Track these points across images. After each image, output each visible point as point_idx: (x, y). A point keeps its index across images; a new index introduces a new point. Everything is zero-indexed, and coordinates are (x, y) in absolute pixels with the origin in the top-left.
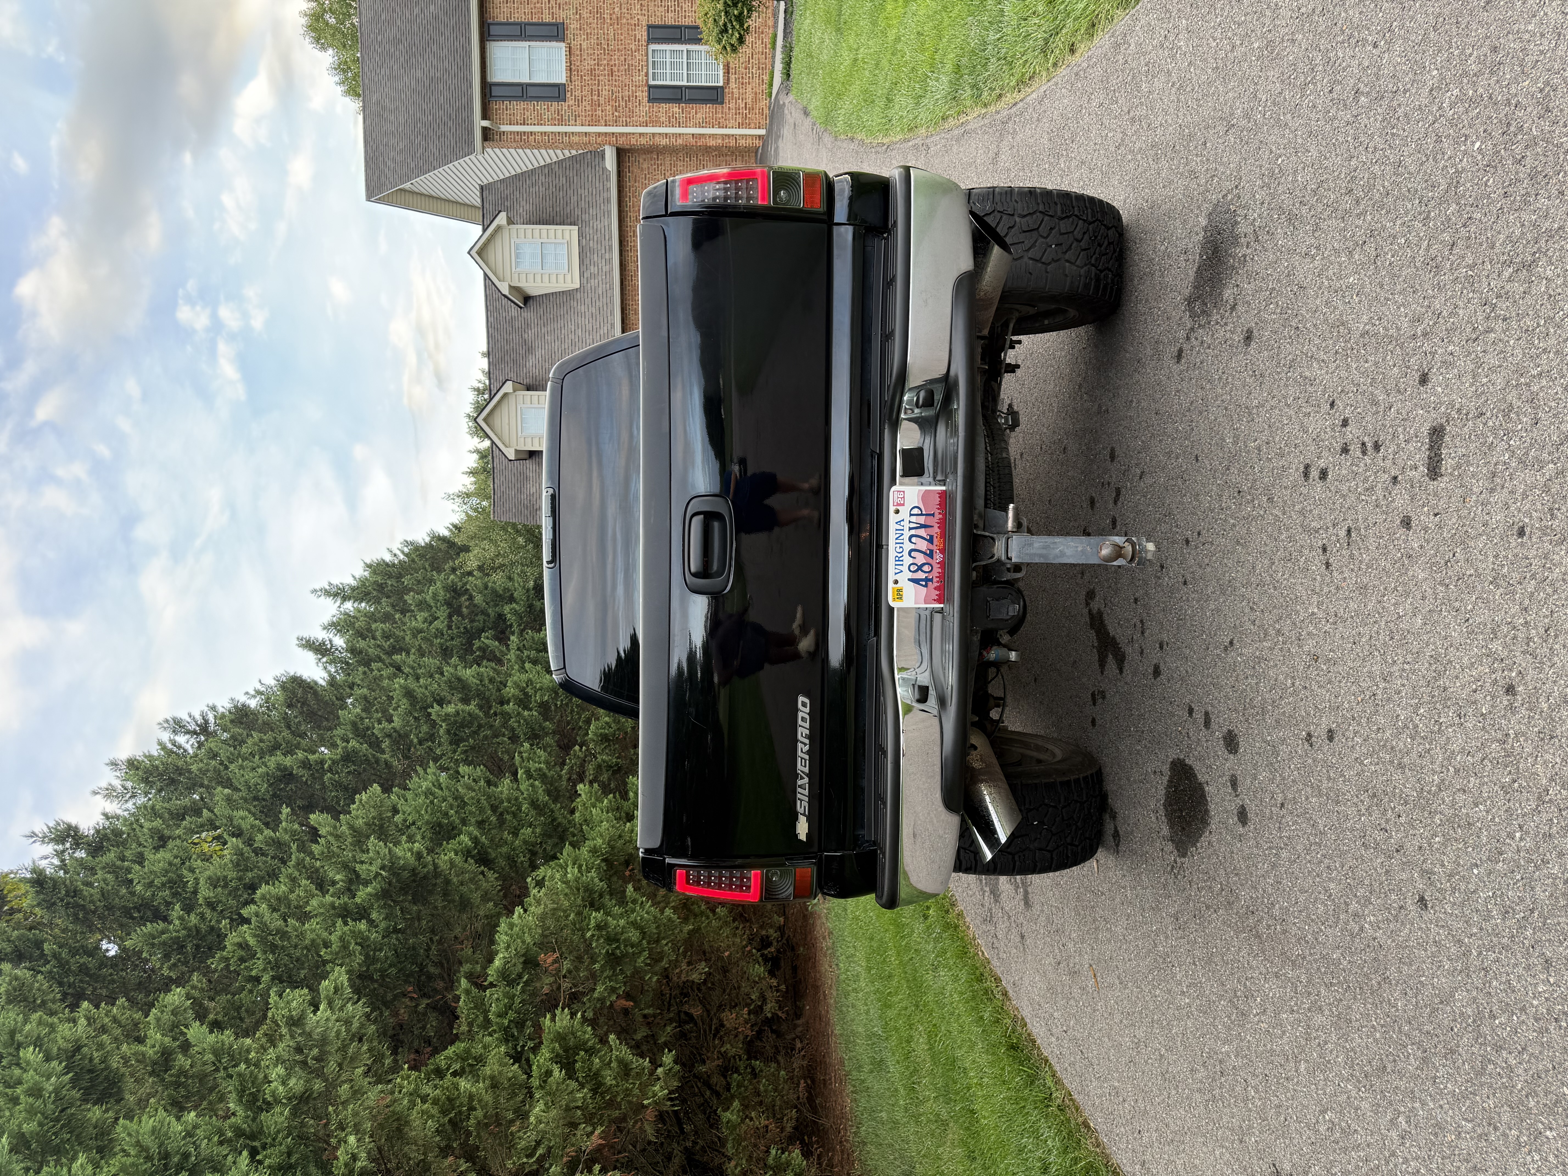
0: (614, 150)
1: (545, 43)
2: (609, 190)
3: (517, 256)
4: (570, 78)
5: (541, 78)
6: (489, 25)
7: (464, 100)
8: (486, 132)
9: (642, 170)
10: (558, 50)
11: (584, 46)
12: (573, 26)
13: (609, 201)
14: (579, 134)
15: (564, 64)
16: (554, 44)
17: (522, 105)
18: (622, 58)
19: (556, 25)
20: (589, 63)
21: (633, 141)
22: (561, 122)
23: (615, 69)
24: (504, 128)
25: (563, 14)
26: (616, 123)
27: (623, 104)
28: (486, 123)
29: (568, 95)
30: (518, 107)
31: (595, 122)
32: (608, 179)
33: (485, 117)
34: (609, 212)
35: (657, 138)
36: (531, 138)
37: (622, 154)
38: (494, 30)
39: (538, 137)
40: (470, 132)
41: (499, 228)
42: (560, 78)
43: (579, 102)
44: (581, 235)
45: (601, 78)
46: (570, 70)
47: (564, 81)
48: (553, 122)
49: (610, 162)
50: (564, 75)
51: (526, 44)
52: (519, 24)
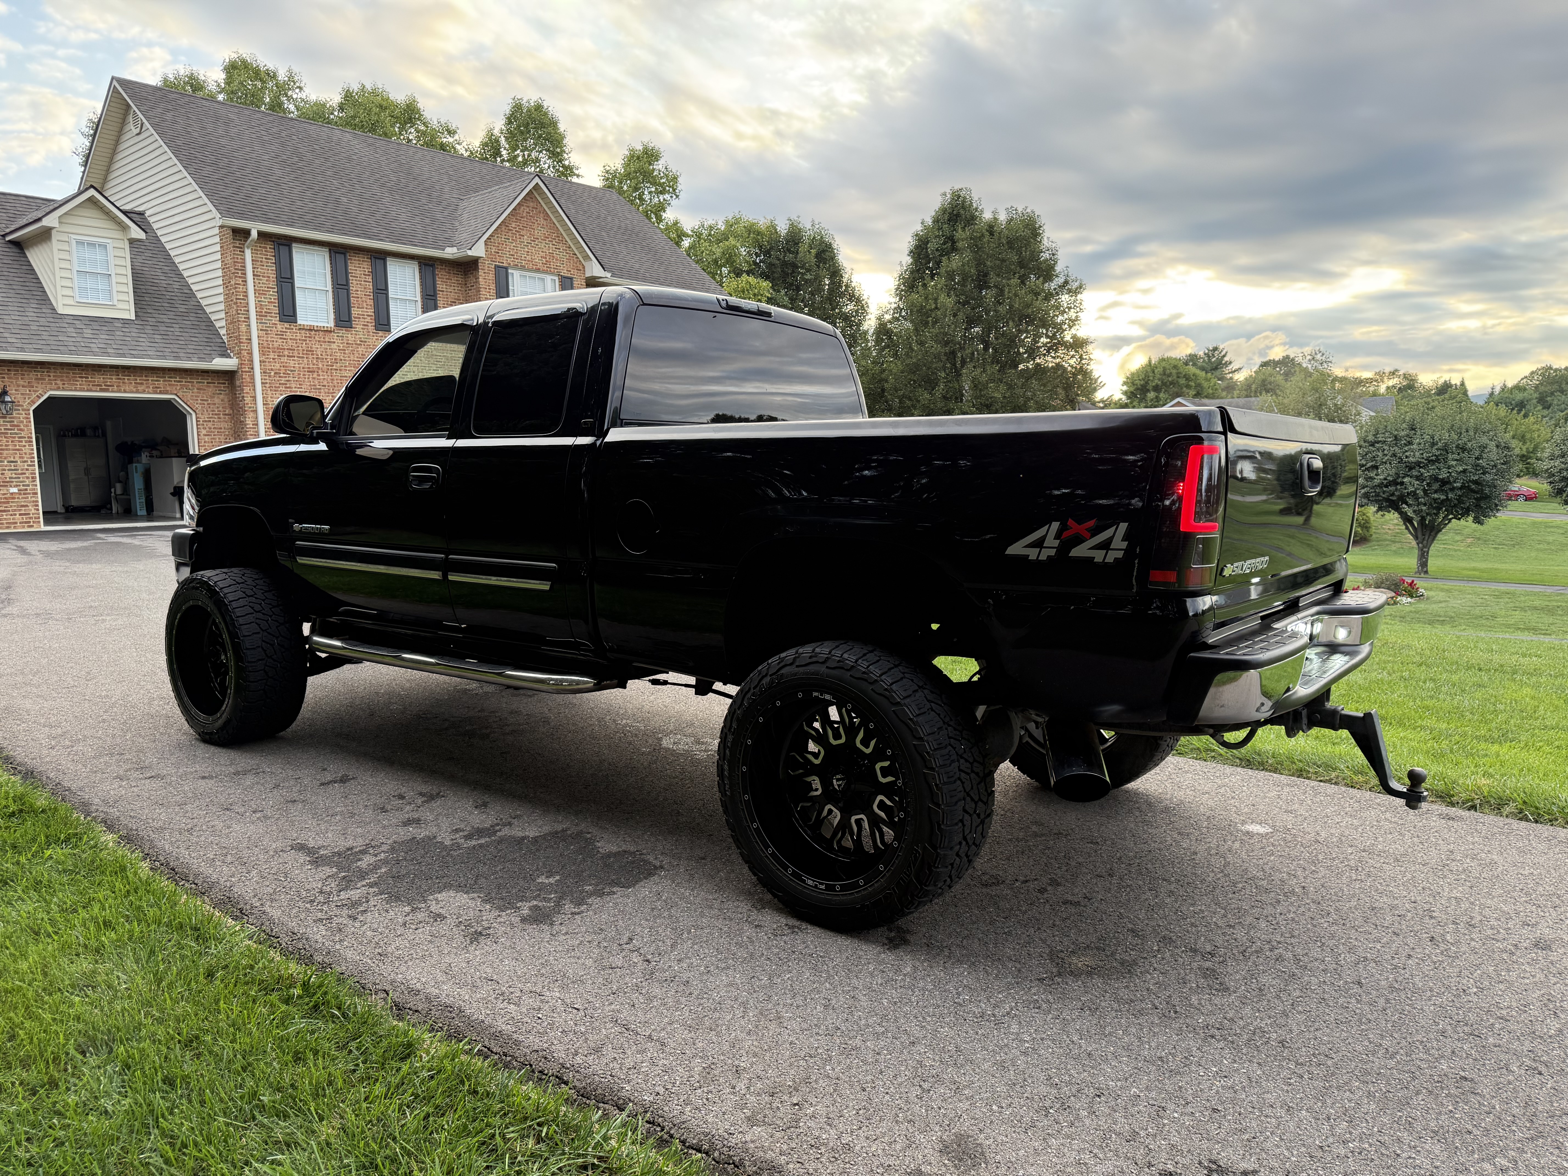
0: (235, 368)
1: (331, 307)
2: (189, 359)
3: (92, 245)
4: (302, 328)
5: (300, 299)
6: (344, 254)
7: (271, 216)
8: (244, 234)
9: (212, 397)
10: (328, 321)
11: (334, 346)
12: (350, 336)
13: (177, 358)
14: (249, 332)
15: (316, 324)
16: (332, 316)
17: (273, 276)
18: (325, 383)
19: (350, 320)
20: (318, 349)
21: (246, 389)
22: (259, 314)
23: (315, 375)
24: (248, 253)
25: (359, 327)
26: (264, 372)
27: (283, 381)
28: (254, 234)
29: (286, 325)
30: (270, 271)
31: (263, 351)
32: (201, 359)
33: (260, 234)
34: (164, 357)
35: (251, 415)
36: (240, 281)
37: (229, 376)
38: (340, 257)
39: (241, 288)
40: (242, 216)
41: (124, 228)
42: (303, 319)
43: (281, 335)
44: (125, 322)
45: (305, 360)
46: (311, 329)
47: (299, 322)
48: (259, 305)
49: (220, 363)
50: (305, 323)
51: (329, 287)
52: (347, 284)
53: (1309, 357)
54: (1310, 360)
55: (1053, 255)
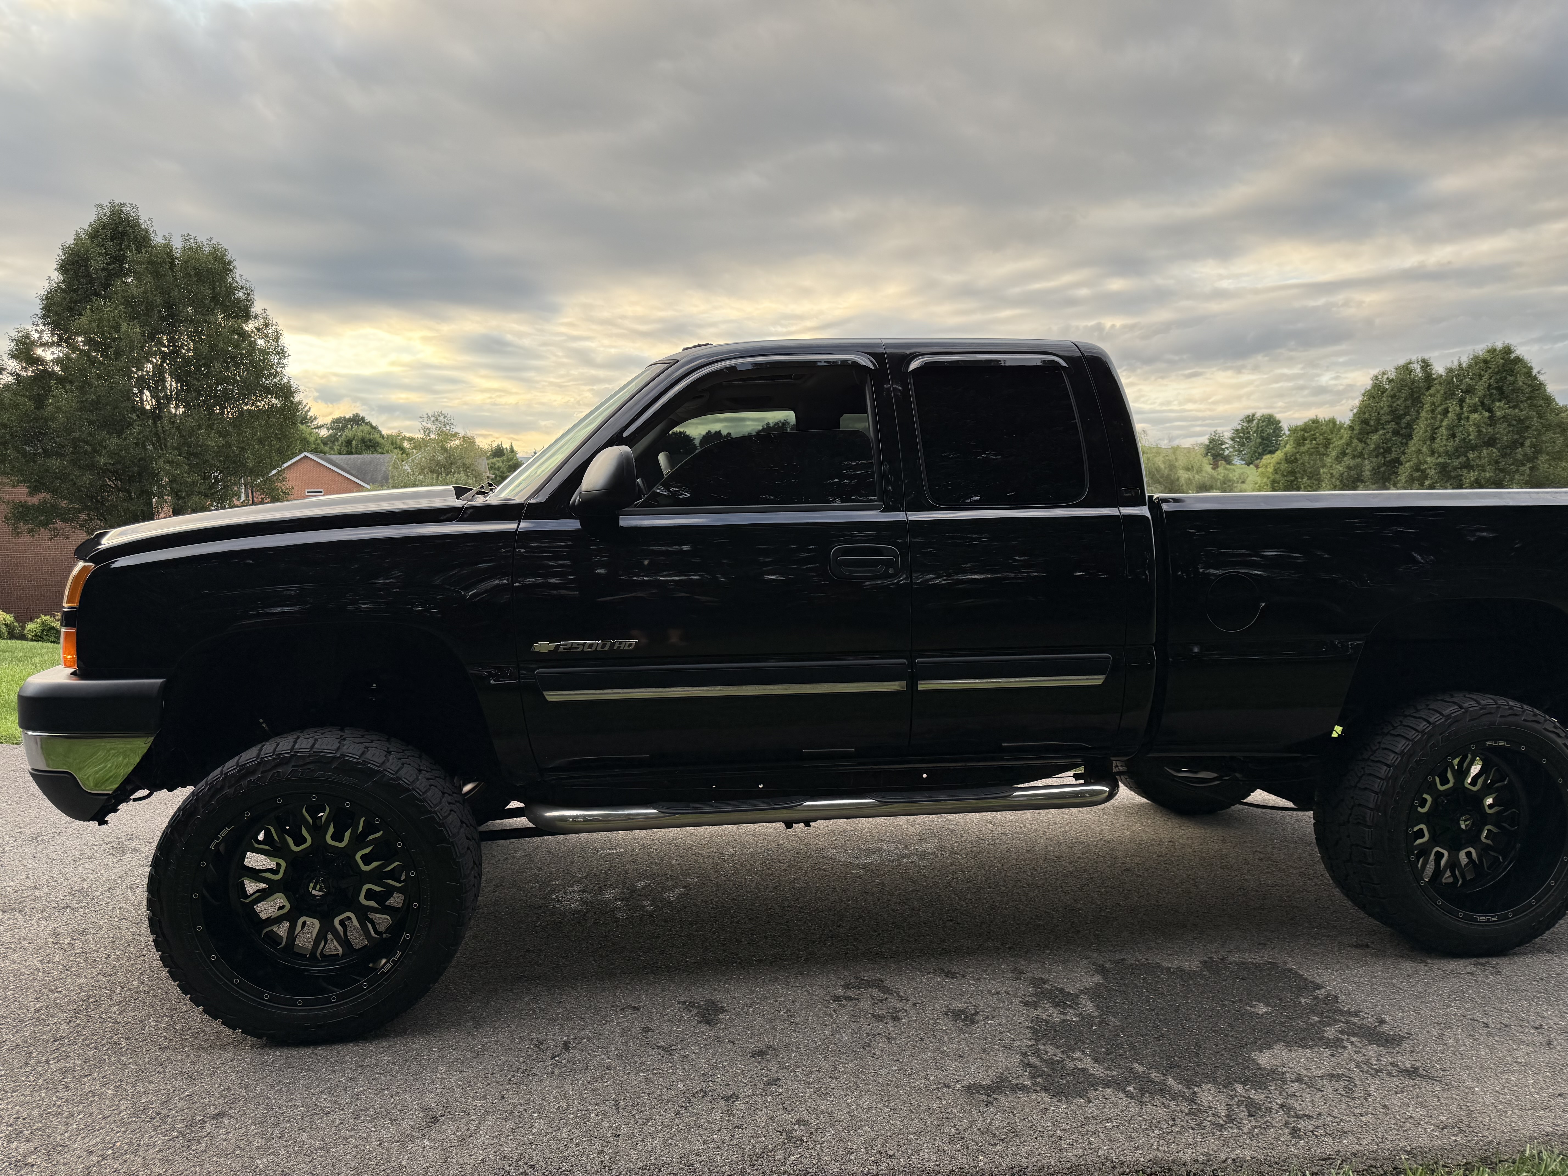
53: (432, 419)
54: (433, 422)
55: (249, 294)
